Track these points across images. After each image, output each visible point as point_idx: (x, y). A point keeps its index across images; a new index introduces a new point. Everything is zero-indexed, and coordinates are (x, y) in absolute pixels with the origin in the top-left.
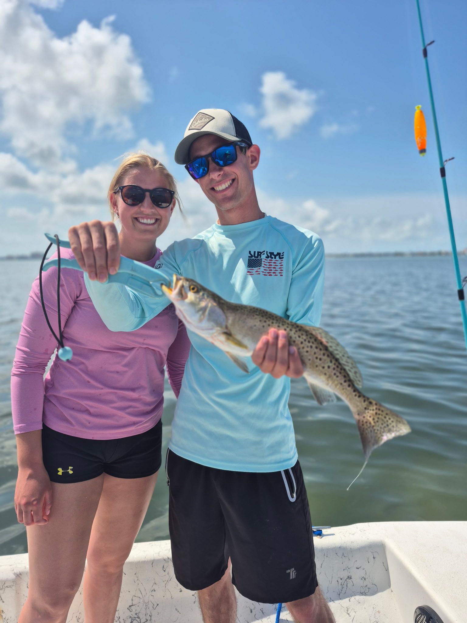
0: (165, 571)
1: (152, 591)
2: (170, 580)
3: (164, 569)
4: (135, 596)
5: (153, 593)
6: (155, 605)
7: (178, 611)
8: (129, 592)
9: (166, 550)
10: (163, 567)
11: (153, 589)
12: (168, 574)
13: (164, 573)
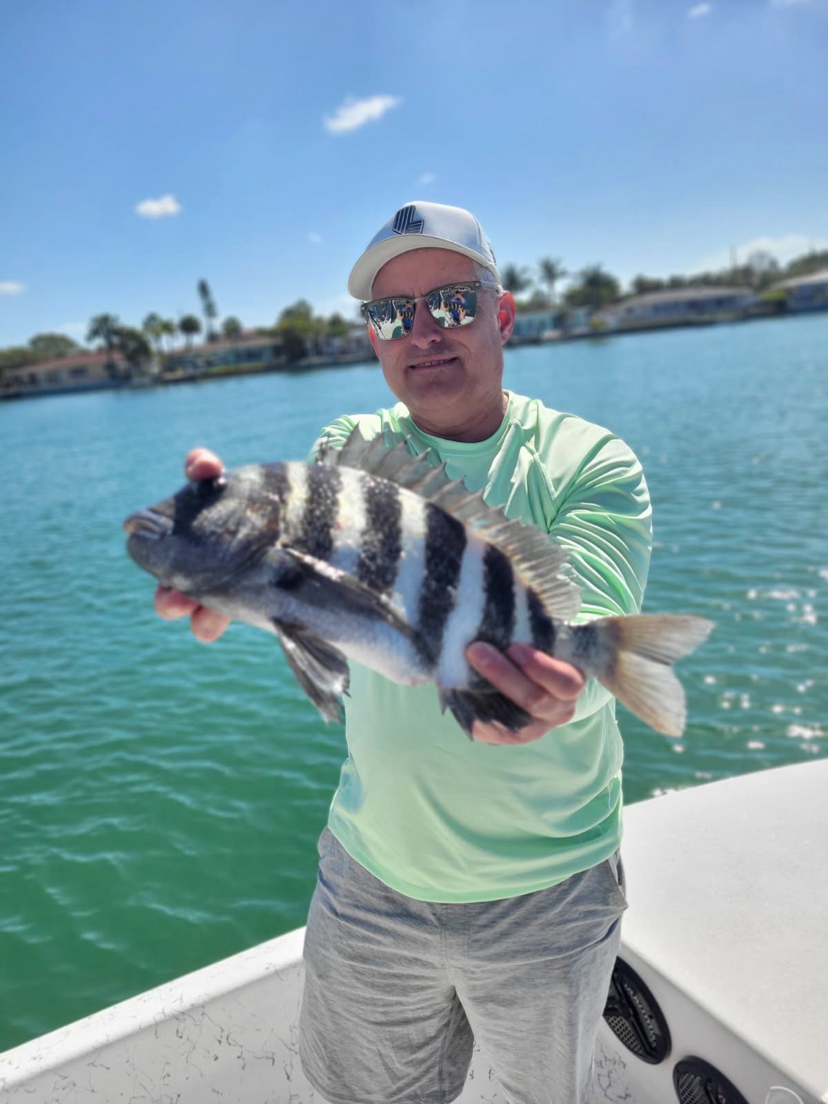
0: (181, 1037)
1: (164, 1077)
2: (194, 1048)
3: (180, 1035)
4: (134, 1098)
5: (167, 1080)
6: (175, 1097)
7: (218, 1093)
8: (122, 1094)
9: (174, 1002)
10: (177, 1031)
11: (165, 1073)
12: (188, 1039)
13: (181, 1041)
